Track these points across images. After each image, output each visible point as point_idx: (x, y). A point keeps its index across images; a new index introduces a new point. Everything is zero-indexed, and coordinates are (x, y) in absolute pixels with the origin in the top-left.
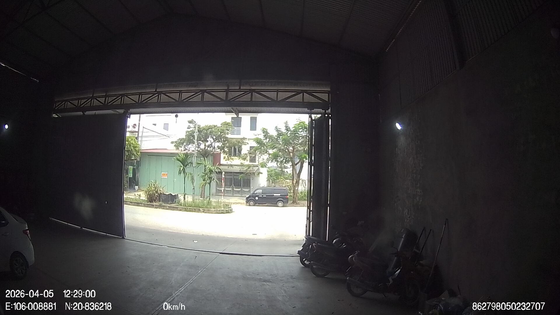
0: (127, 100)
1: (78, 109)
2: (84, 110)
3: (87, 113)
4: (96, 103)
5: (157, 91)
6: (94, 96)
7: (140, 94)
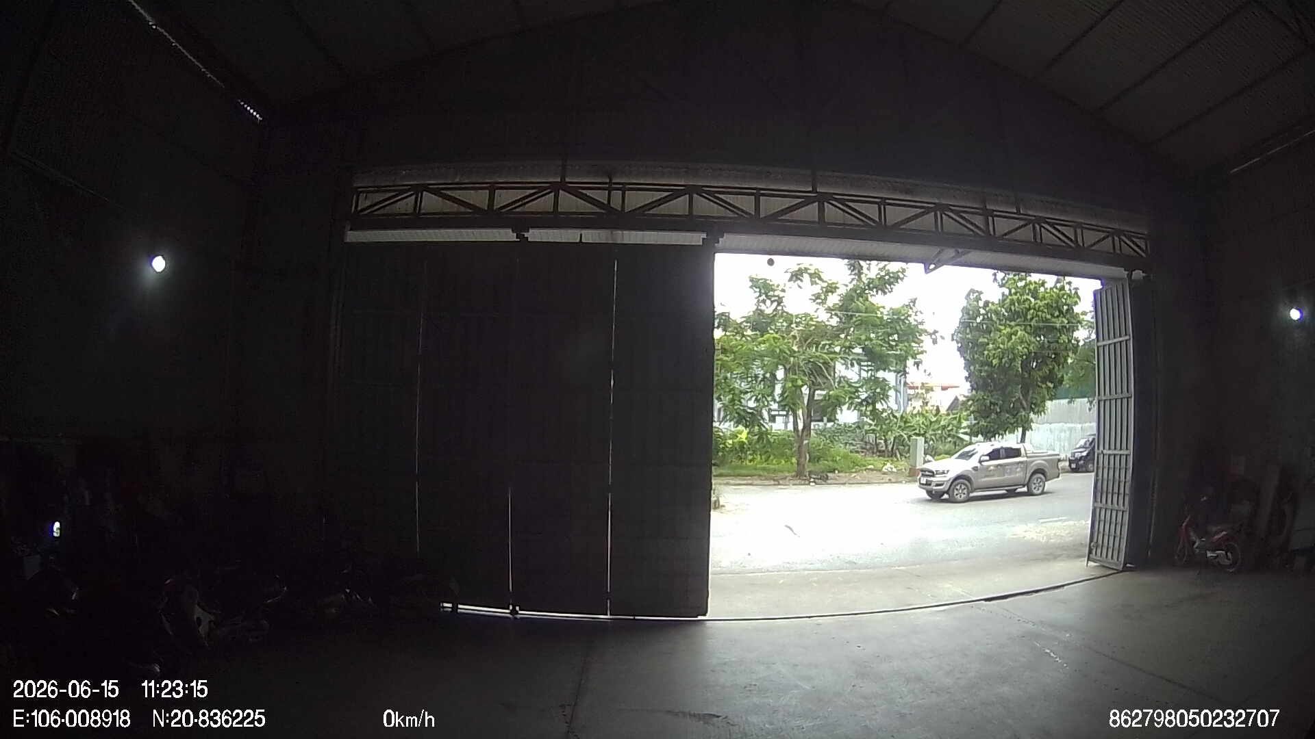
0: (704, 206)
1: (491, 218)
2: (521, 223)
3: (534, 235)
4: (568, 202)
5: (818, 190)
6: (567, 180)
7: (757, 194)
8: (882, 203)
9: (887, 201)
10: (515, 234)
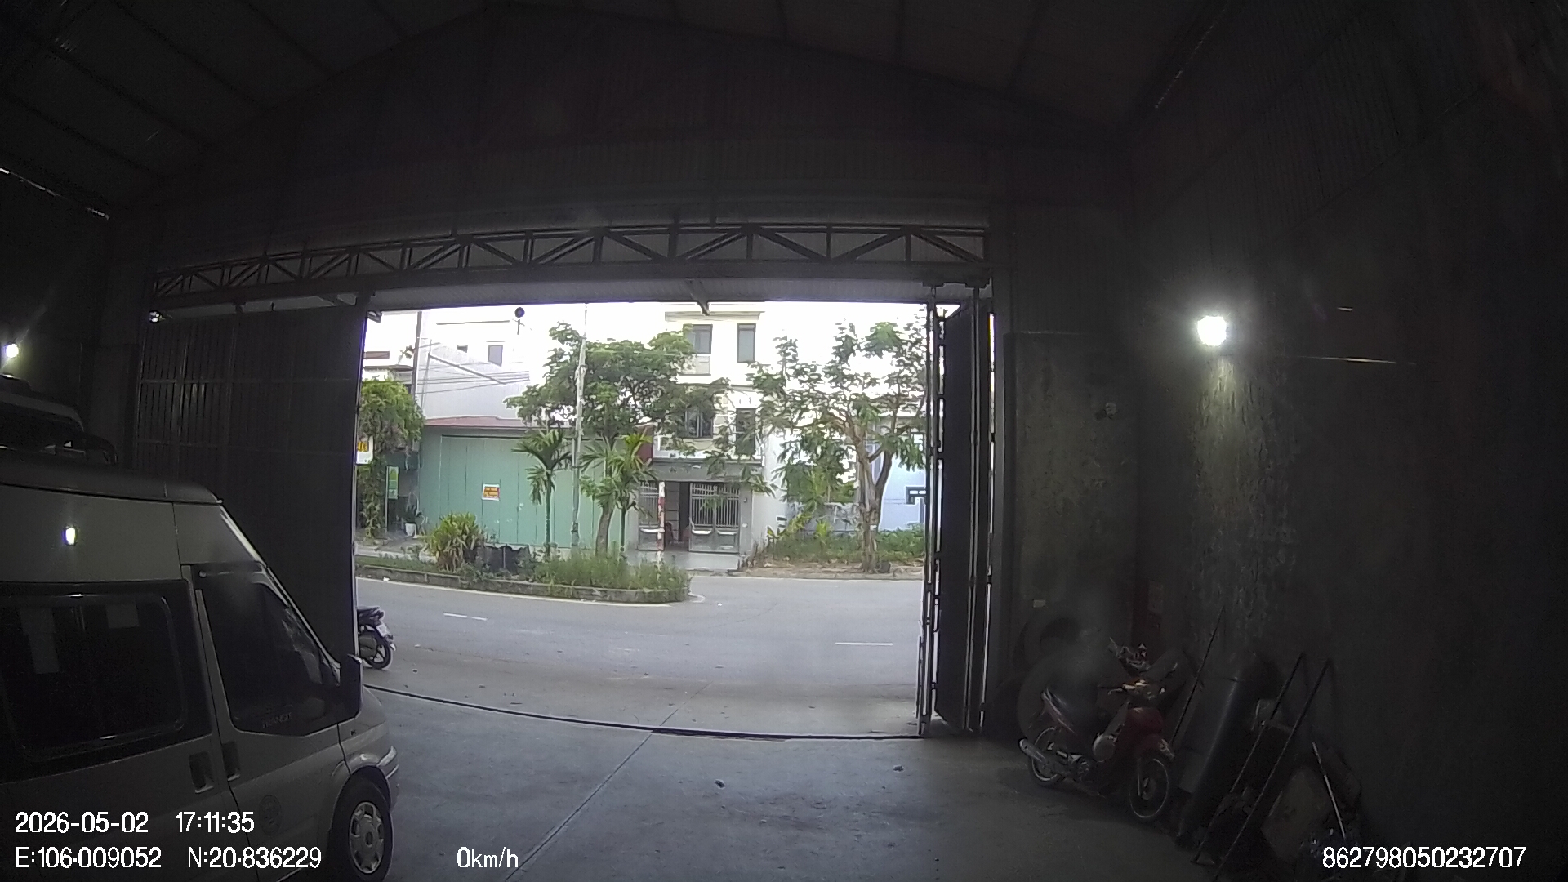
8: (529, 236)
9: (535, 234)
10: (234, 307)
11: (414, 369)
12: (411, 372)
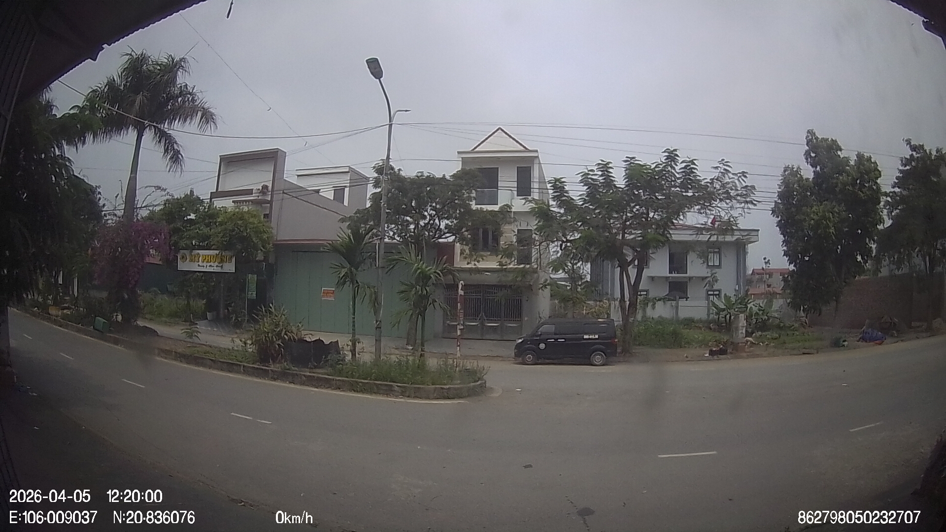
11: (270, 202)
12: (269, 205)
